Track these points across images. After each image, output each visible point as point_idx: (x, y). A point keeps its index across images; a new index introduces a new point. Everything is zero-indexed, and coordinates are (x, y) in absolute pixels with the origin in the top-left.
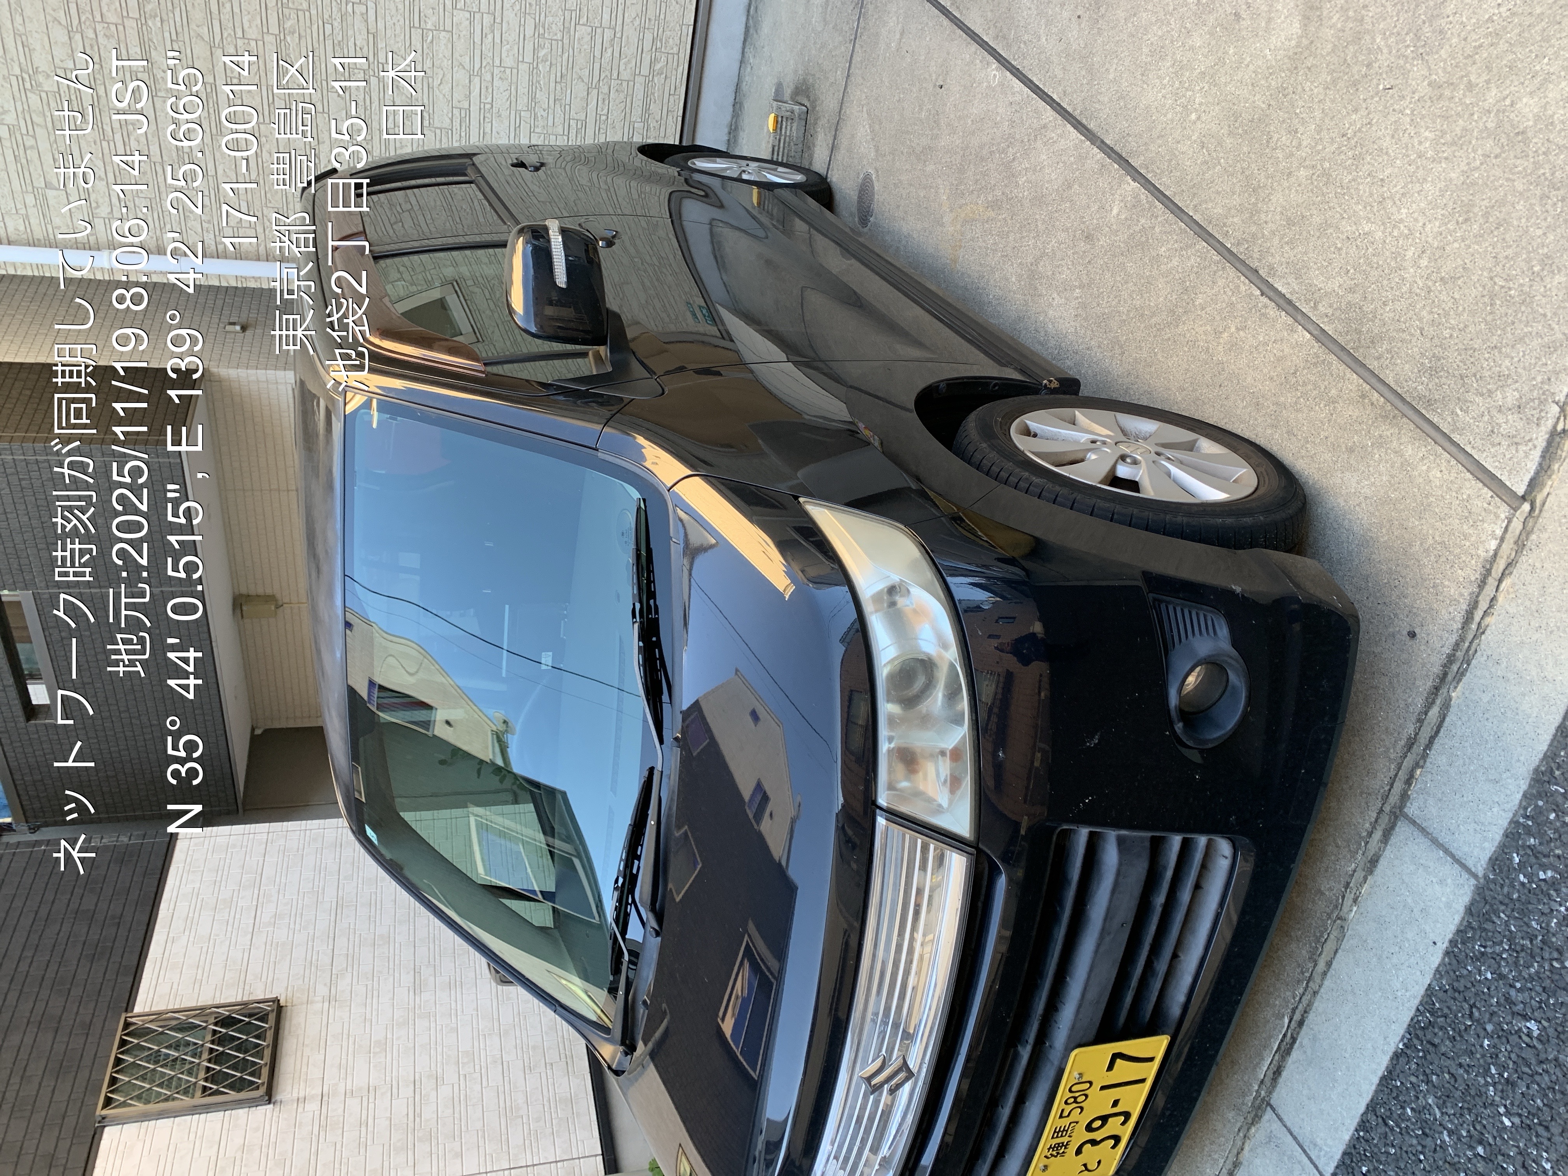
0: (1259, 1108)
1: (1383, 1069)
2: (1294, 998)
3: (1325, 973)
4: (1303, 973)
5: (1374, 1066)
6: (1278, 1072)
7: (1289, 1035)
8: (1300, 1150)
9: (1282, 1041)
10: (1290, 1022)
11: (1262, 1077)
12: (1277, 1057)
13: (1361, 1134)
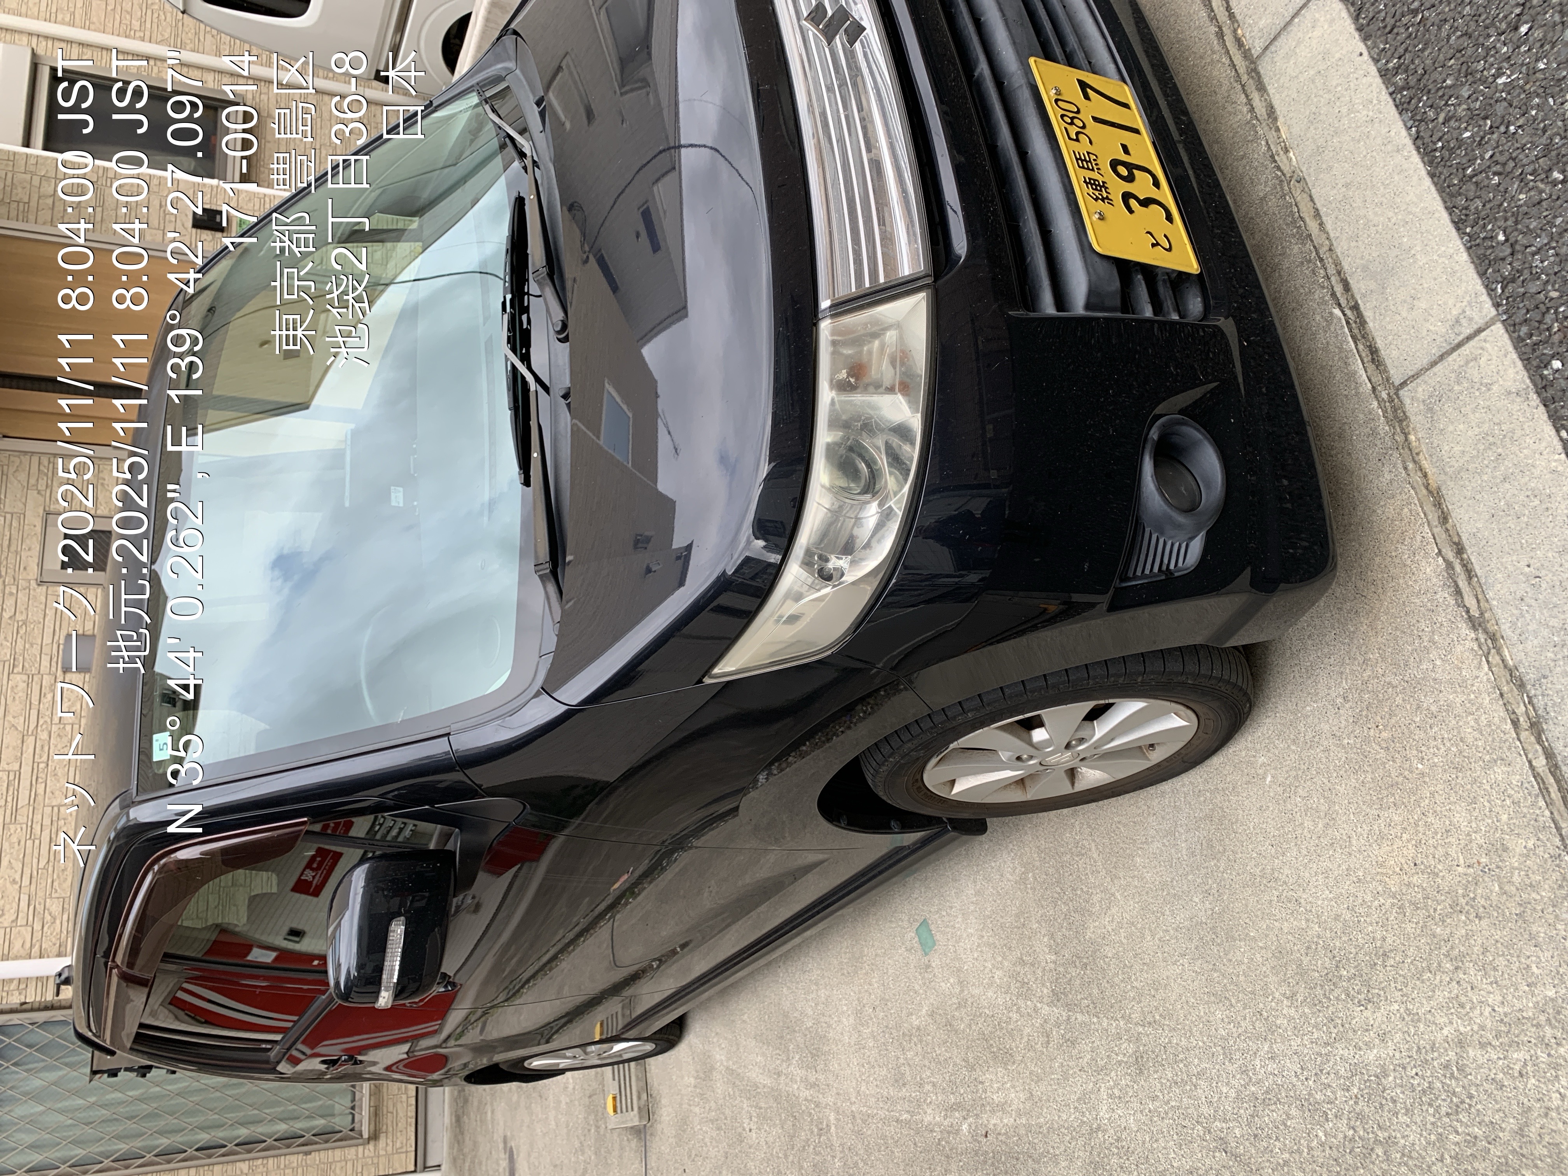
0: (1395, 410)
1: (1421, 165)
2: (1323, 287)
3: (1321, 224)
4: (1310, 261)
5: (1415, 178)
6: (1374, 351)
7: (1348, 312)
8: (1455, 354)
9: (1350, 331)
10: (1339, 305)
11: (1369, 385)
12: (1361, 347)
13: (1468, 230)
